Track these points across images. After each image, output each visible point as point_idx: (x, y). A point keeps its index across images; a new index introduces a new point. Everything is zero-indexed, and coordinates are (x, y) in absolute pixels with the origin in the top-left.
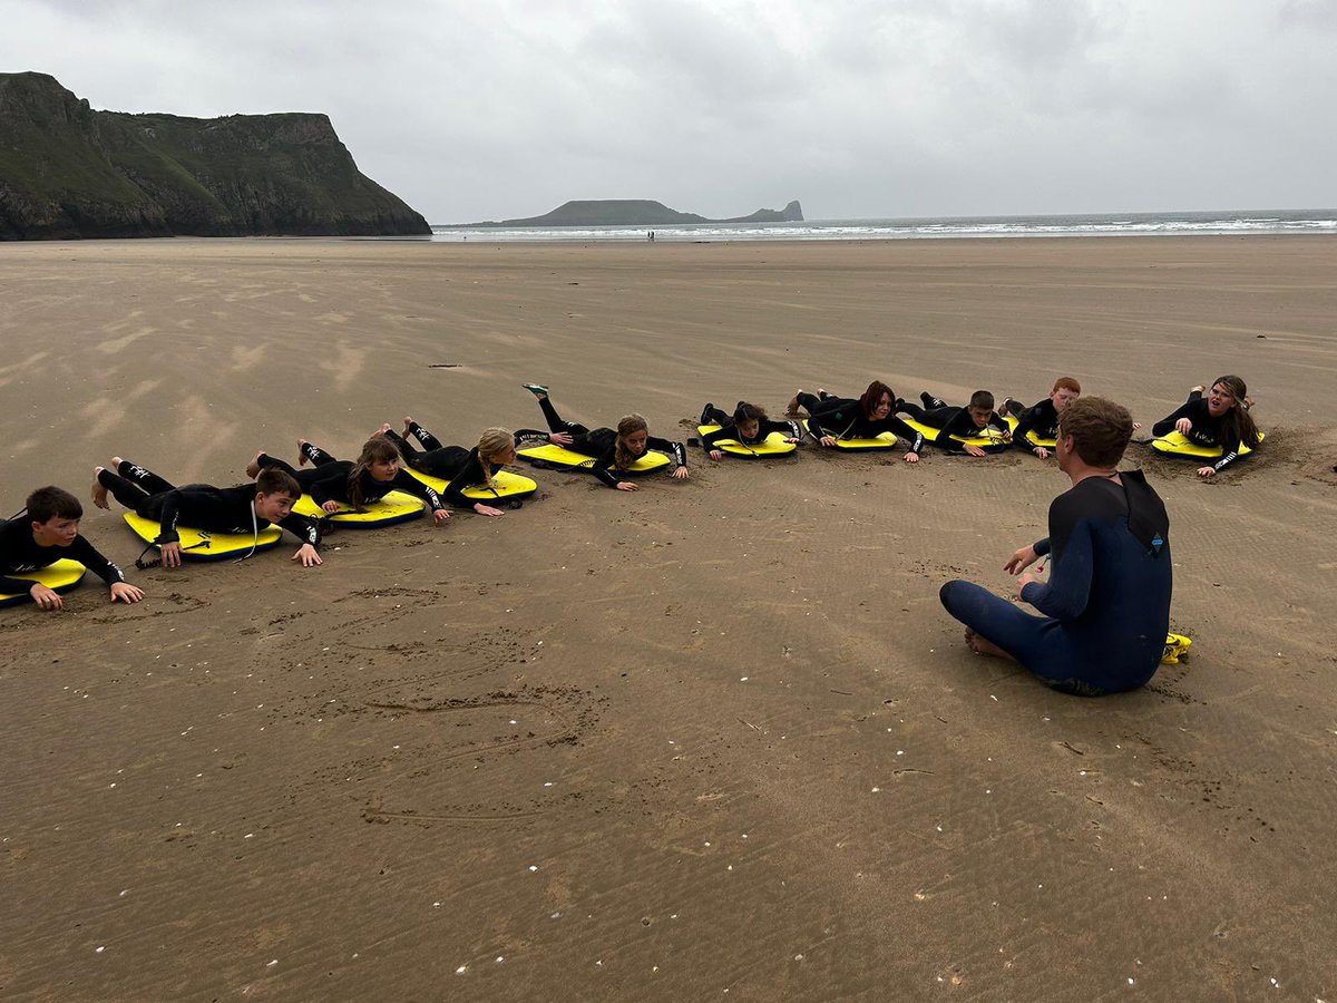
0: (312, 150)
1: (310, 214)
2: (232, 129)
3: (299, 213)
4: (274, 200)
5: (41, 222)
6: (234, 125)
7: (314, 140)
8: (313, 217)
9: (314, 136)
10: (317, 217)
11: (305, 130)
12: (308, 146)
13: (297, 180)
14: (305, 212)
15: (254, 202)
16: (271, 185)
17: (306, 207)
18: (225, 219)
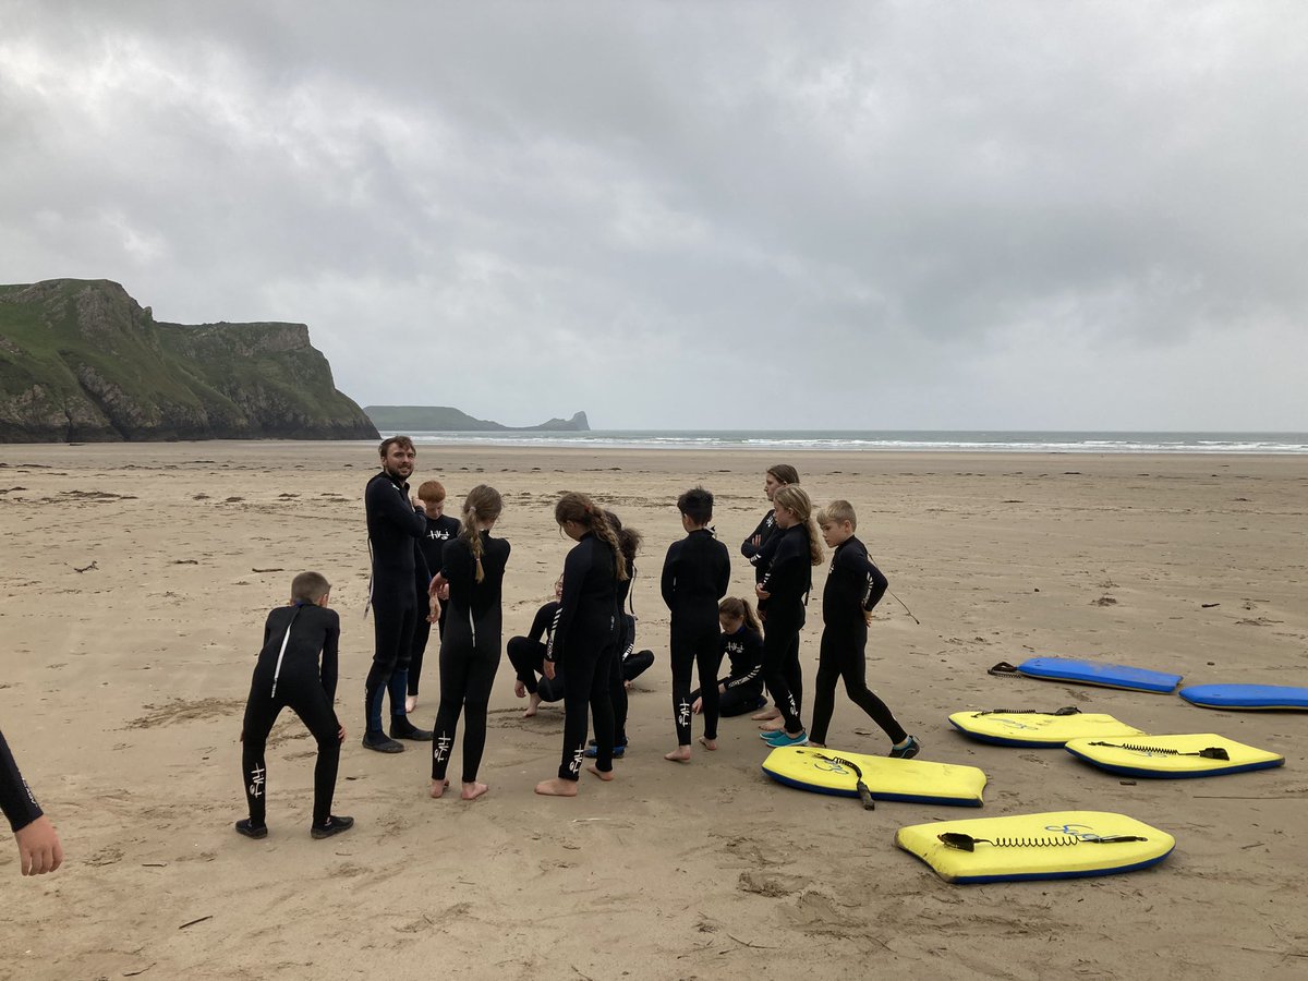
0: (295, 357)
1: (302, 418)
2: (221, 336)
3: (289, 417)
4: (263, 404)
5: (149, 424)
6: (222, 332)
7: (295, 347)
8: (306, 420)
9: (296, 344)
10: (311, 421)
11: (289, 338)
12: (291, 353)
13: (287, 385)
14: (296, 416)
15: (245, 406)
16: (262, 390)
17: (297, 412)
18: (243, 422)
